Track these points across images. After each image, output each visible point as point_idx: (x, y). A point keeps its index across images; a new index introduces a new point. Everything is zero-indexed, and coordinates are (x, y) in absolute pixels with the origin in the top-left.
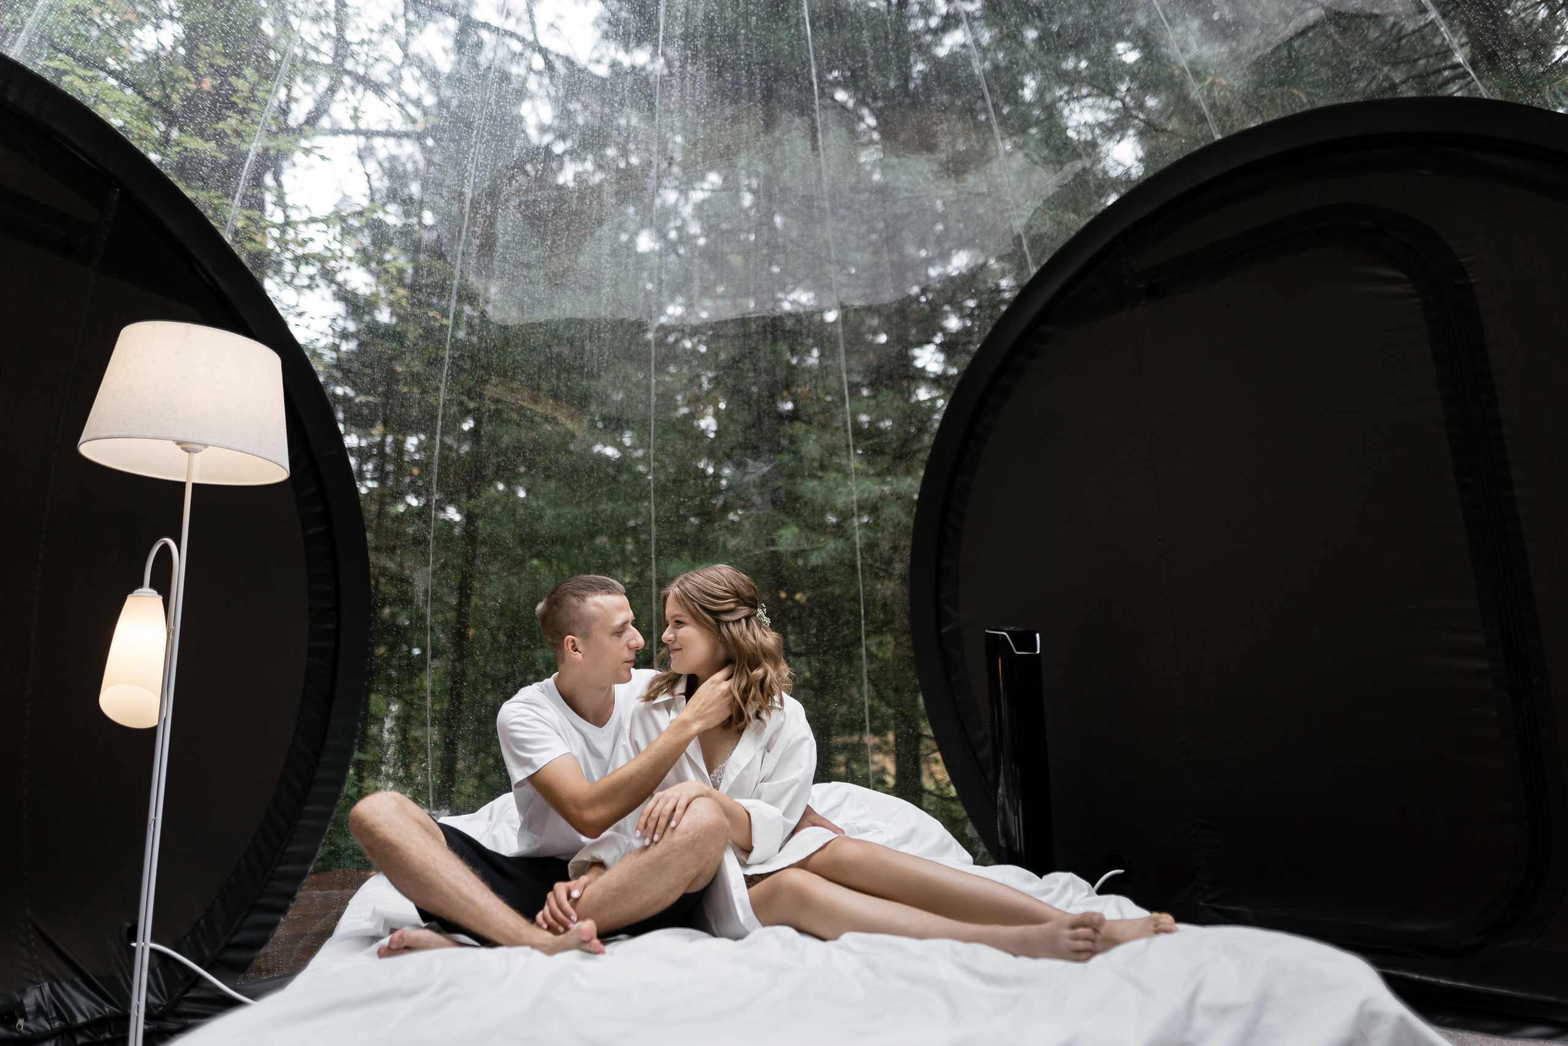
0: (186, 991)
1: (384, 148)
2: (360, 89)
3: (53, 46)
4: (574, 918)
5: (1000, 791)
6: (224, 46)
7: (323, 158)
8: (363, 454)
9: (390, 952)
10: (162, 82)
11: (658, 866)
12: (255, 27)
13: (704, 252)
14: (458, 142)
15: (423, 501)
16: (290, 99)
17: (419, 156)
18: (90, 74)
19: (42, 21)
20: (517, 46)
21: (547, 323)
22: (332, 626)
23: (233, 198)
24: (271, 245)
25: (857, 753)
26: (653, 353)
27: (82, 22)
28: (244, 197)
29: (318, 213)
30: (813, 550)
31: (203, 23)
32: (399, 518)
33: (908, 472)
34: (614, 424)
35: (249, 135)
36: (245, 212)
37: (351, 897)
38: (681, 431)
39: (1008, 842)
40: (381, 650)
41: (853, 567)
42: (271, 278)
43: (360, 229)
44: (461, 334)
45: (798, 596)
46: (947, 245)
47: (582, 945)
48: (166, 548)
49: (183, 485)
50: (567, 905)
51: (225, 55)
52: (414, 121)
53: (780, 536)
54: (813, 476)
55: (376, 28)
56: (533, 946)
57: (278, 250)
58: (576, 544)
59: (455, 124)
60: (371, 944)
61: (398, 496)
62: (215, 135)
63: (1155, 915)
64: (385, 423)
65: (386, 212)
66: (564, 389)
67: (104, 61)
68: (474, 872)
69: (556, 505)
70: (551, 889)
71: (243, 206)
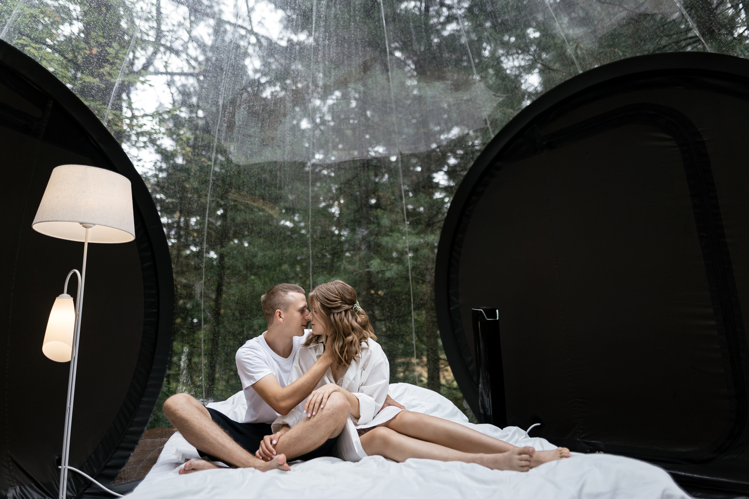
0: (85, 490)
1: (179, 81)
2: (168, 53)
3: (20, 33)
4: (275, 453)
5: (480, 385)
6: (103, 33)
7: (150, 85)
8: (169, 226)
9: (185, 471)
10: (73, 50)
11: (316, 426)
12: (118, 24)
13: (333, 128)
14: (216, 78)
15: (198, 248)
16: (135, 58)
17: (196, 84)
18: (38, 46)
19: (15, 21)
20: (243, 32)
21: (259, 164)
22: (155, 310)
23: (108, 105)
24: (125, 127)
25: (408, 366)
26: (310, 177)
27: (34, 21)
28: (113, 104)
29: (148, 112)
30: (387, 270)
31: (93, 22)
32: (187, 257)
33: (432, 232)
34: (290, 211)
35: (115, 75)
36: (113, 112)
37: (165, 442)
38: (323, 214)
39: (484, 411)
40: (178, 320)
41: (407, 279)
42: (126, 143)
43: (168, 119)
44: (217, 169)
45: (380, 292)
46: (450, 125)
47: (279, 467)
48: (75, 274)
49: (83, 243)
50: (271, 447)
51: (104, 37)
52: (194, 68)
53: (371, 264)
54: (387, 235)
55: (176, 24)
56: (256, 467)
57: (128, 130)
58: (273, 269)
59: (215, 69)
60: (176, 467)
61: (187, 247)
62: (99, 75)
63: (560, 448)
64: (181, 212)
65: (181, 111)
66: (268, 195)
67: (45, 40)
68: (225, 432)
69: (263, 250)
70: (262, 439)
71: (112, 109)
